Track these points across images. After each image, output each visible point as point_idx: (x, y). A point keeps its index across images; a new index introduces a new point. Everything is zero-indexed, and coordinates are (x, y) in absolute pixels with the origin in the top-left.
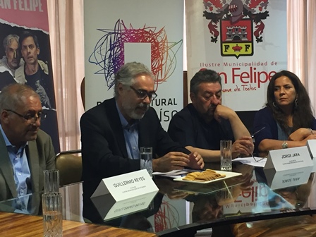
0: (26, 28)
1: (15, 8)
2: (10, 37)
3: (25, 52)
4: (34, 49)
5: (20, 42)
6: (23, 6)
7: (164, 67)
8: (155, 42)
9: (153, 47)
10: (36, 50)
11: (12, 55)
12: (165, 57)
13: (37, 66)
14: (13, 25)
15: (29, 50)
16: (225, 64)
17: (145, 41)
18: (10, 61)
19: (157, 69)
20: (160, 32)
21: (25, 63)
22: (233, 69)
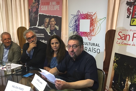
0: (52, 15)
1: (49, 10)
2: (46, 19)
3: (51, 23)
4: (54, 22)
5: (50, 20)
6: (52, 9)
7: (95, 30)
8: (92, 19)
9: (91, 21)
10: (55, 22)
11: (46, 24)
12: (96, 26)
13: (54, 27)
14: (47, 15)
15: (52, 22)
16: (131, 30)
17: (88, 19)
18: (45, 25)
19: (92, 31)
20: (94, 14)
21: (51, 26)
22: (134, 33)
